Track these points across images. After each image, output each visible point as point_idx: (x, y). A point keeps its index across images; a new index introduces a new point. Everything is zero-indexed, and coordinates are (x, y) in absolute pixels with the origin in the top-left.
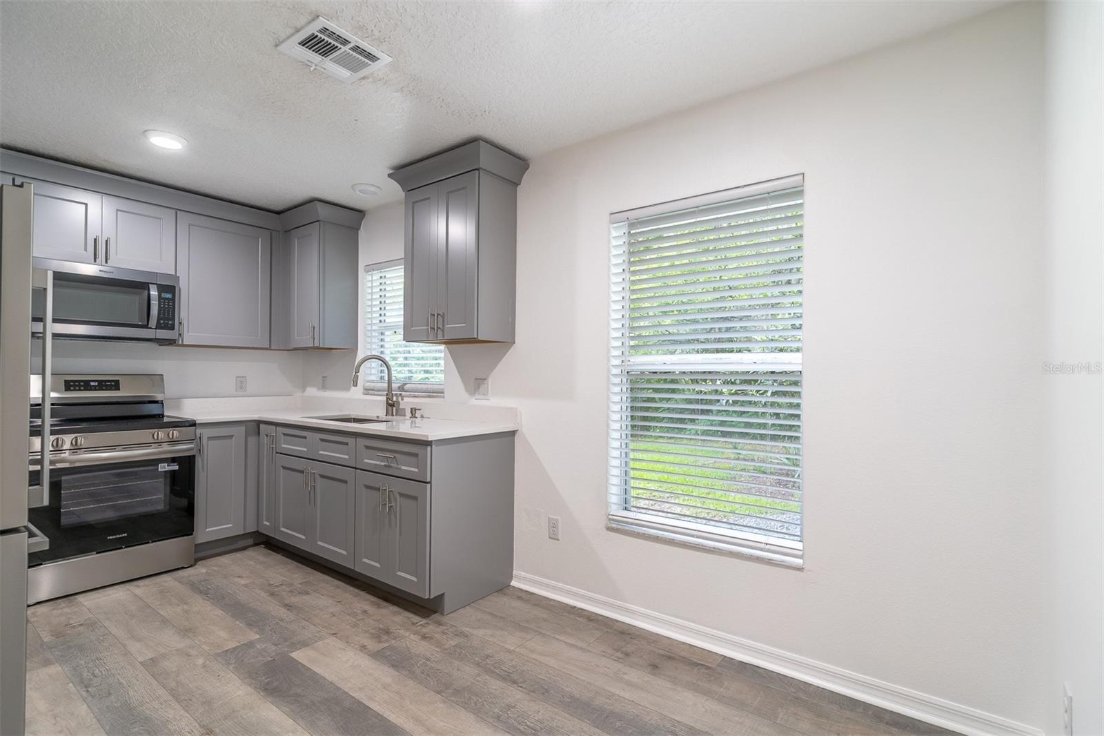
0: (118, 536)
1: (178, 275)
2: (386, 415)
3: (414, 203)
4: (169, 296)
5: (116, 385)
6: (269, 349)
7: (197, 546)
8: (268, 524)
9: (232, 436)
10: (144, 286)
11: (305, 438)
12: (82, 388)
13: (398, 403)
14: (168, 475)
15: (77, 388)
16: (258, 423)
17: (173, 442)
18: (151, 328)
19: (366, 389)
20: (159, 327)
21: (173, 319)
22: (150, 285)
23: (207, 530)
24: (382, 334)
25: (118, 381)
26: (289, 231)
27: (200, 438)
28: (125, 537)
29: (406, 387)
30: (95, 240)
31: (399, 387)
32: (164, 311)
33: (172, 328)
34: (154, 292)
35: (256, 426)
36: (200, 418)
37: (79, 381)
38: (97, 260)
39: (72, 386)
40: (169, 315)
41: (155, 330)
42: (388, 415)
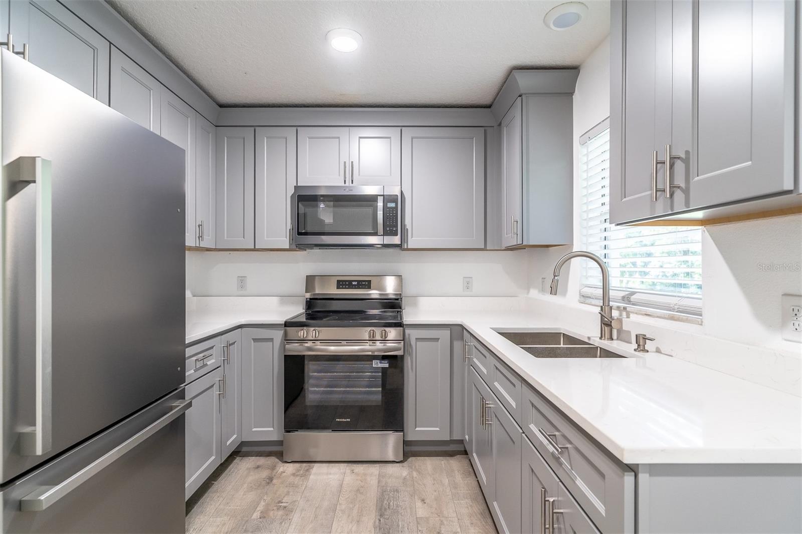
0: (343, 420)
2: (601, 338)
4: (392, 205)
5: (368, 285)
6: (484, 249)
8: (468, 439)
9: (439, 339)
10: (372, 199)
11: (486, 358)
12: (347, 287)
13: (620, 321)
14: (380, 371)
15: (344, 286)
16: (462, 327)
17: (384, 341)
18: (379, 235)
20: (385, 233)
21: (397, 226)
22: (378, 197)
23: (418, 429)
25: (371, 281)
27: (409, 338)
28: (348, 421)
29: (633, 298)
30: (345, 165)
31: (623, 297)
32: (389, 218)
33: (396, 234)
34: (380, 204)
35: (461, 330)
37: (346, 281)
38: (346, 181)
39: (341, 285)
40: (393, 222)
41: (382, 237)
42: (603, 338)
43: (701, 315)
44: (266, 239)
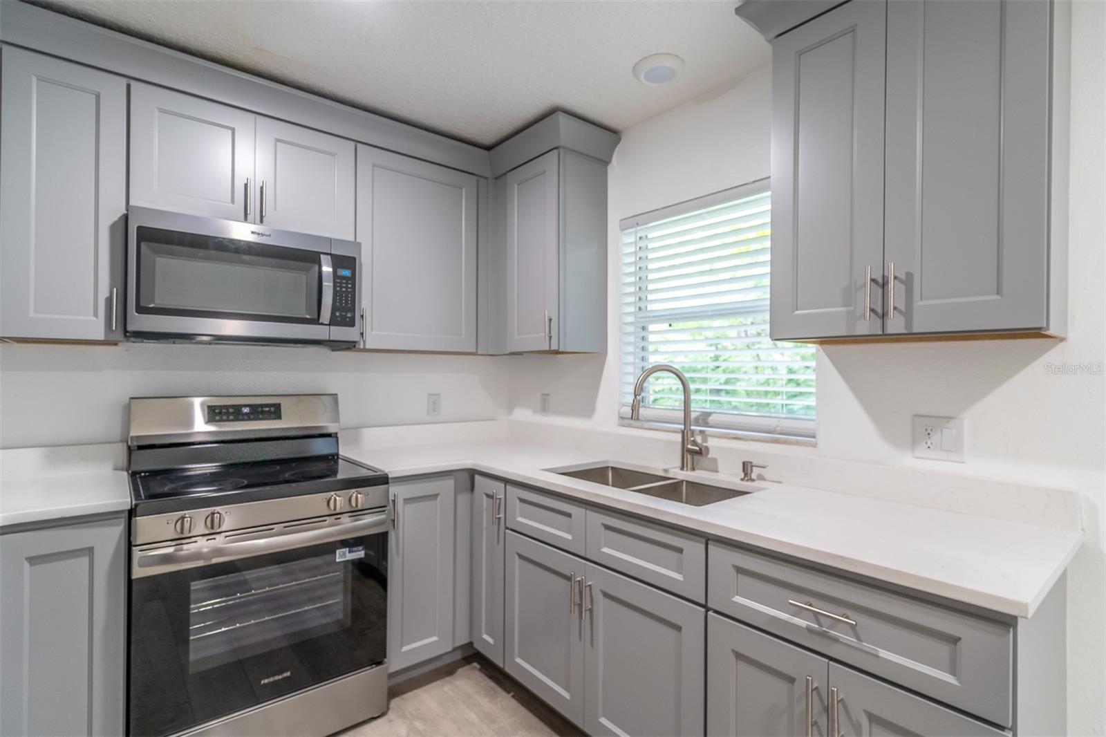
0: (278, 677)
1: (358, 241)
2: (682, 469)
3: (801, 53)
4: (346, 273)
5: (274, 411)
6: (476, 354)
7: (391, 676)
8: (491, 640)
9: (437, 495)
10: (312, 258)
11: (569, 515)
12: (231, 417)
14: (350, 567)
15: (225, 418)
16: (472, 473)
17: (356, 512)
18: (322, 324)
19: (622, 418)
20: (333, 322)
21: (353, 310)
22: (322, 256)
23: (405, 649)
24: (643, 328)
26: (505, 174)
27: (394, 501)
28: (287, 677)
29: (709, 419)
30: (246, 185)
32: (341, 296)
33: (352, 324)
34: (327, 269)
35: (470, 478)
36: (394, 468)
37: (227, 407)
38: (248, 216)
39: (217, 414)
40: (346, 303)
41: (328, 327)
42: (685, 469)
43: (814, 437)
44: (32, 315)
